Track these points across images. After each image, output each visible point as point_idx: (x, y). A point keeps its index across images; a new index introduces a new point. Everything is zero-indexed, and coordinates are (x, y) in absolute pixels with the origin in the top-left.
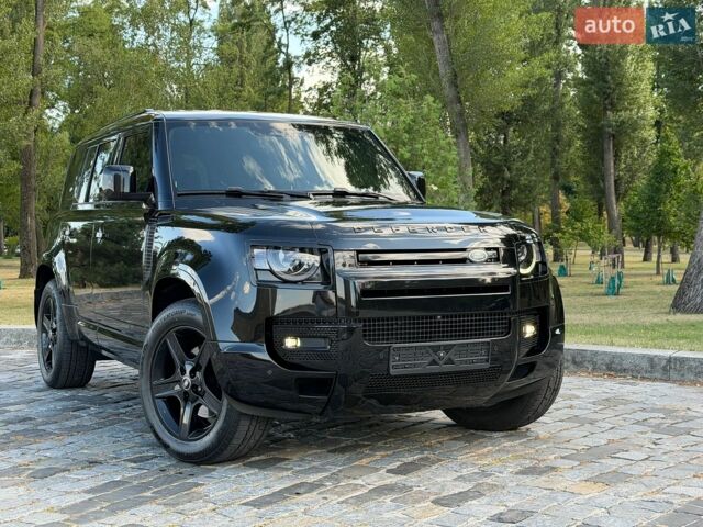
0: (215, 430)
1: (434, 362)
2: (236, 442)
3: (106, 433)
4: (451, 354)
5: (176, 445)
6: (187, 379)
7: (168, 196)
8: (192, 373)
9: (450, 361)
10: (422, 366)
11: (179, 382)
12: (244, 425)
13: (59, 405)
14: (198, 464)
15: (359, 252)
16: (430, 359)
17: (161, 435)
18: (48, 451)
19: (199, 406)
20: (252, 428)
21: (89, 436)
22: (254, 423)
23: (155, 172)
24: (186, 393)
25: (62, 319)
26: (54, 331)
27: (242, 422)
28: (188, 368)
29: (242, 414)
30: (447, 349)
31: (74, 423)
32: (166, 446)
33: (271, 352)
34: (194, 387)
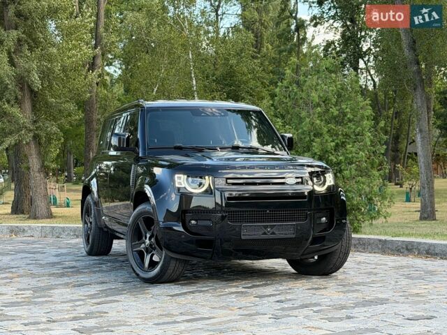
0: (159, 266)
1: (265, 234)
2: (170, 272)
3: (113, 273)
4: (274, 230)
5: (142, 275)
6: (147, 242)
7: (144, 149)
8: (150, 239)
9: (273, 233)
10: (258, 235)
11: (144, 243)
12: (173, 264)
13: (92, 262)
14: (152, 283)
15: (227, 179)
16: (263, 232)
17: (135, 269)
18: (82, 278)
19: (153, 255)
20: (177, 265)
21: (104, 274)
22: (178, 263)
23: (139, 136)
24: (147, 248)
25: (95, 216)
26: (91, 223)
27: (172, 261)
28: (148, 236)
29: (172, 258)
30: (272, 227)
31: (98, 269)
32: (138, 275)
33: (184, 227)
34: (151, 245)
